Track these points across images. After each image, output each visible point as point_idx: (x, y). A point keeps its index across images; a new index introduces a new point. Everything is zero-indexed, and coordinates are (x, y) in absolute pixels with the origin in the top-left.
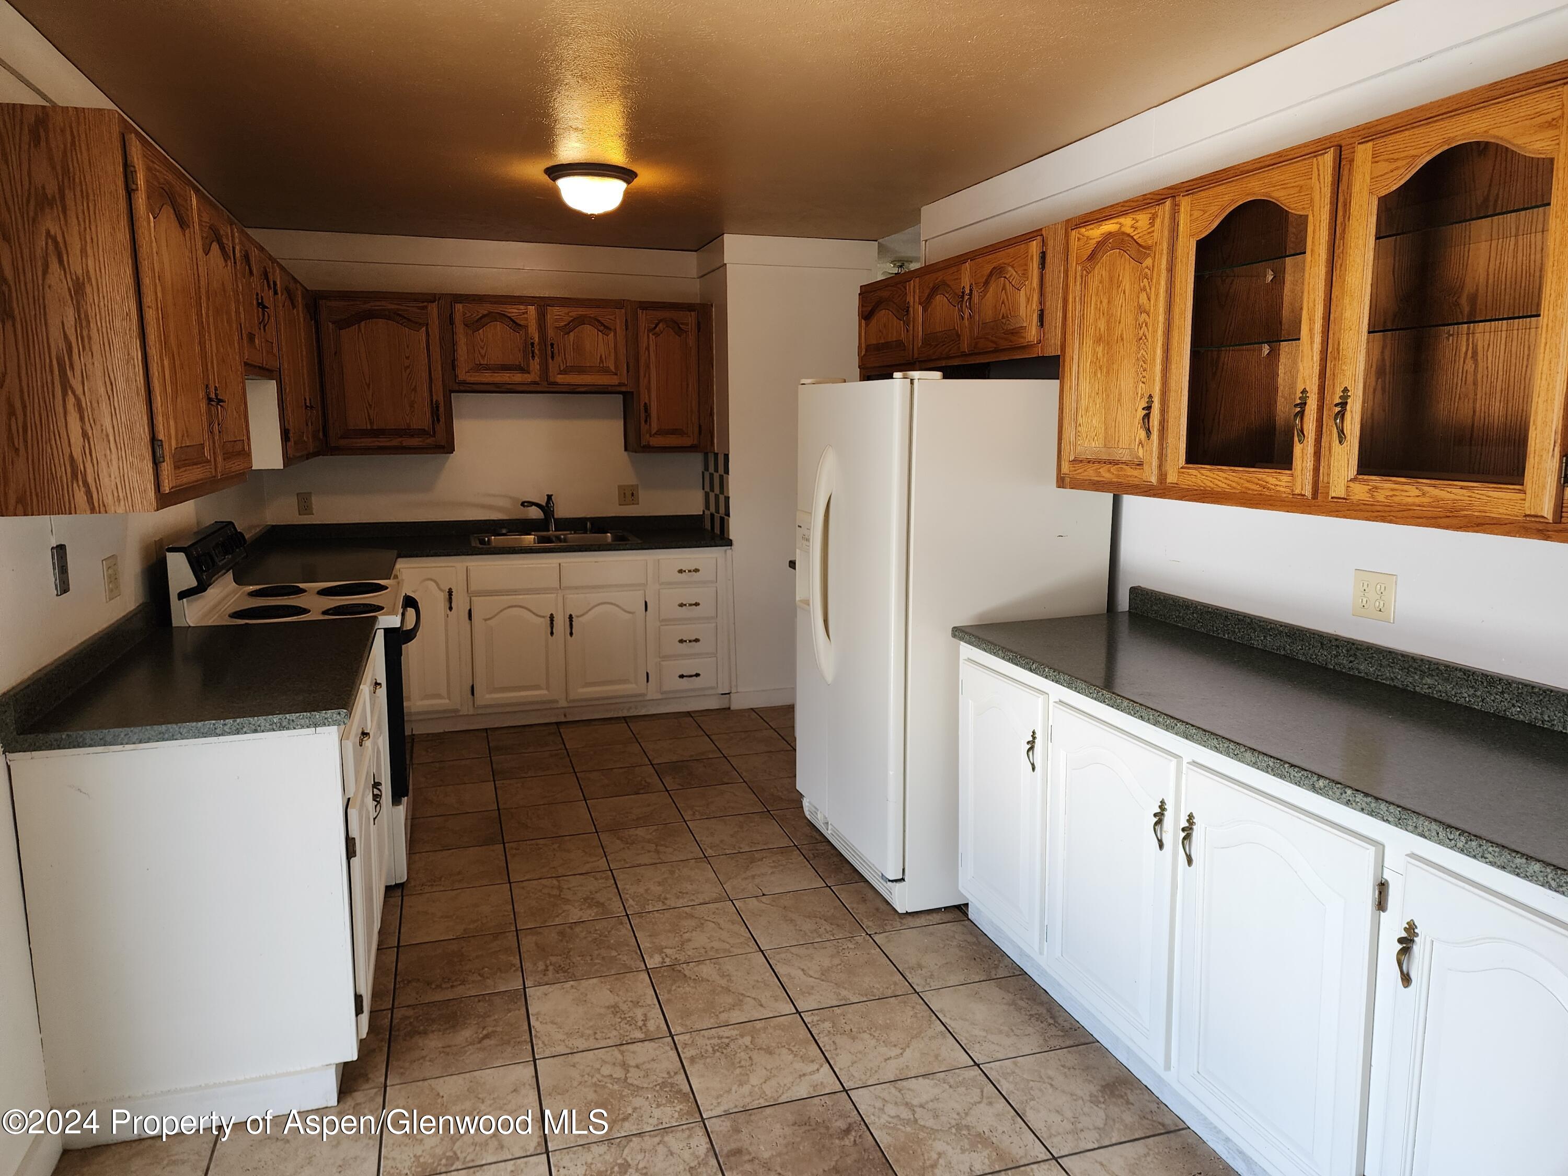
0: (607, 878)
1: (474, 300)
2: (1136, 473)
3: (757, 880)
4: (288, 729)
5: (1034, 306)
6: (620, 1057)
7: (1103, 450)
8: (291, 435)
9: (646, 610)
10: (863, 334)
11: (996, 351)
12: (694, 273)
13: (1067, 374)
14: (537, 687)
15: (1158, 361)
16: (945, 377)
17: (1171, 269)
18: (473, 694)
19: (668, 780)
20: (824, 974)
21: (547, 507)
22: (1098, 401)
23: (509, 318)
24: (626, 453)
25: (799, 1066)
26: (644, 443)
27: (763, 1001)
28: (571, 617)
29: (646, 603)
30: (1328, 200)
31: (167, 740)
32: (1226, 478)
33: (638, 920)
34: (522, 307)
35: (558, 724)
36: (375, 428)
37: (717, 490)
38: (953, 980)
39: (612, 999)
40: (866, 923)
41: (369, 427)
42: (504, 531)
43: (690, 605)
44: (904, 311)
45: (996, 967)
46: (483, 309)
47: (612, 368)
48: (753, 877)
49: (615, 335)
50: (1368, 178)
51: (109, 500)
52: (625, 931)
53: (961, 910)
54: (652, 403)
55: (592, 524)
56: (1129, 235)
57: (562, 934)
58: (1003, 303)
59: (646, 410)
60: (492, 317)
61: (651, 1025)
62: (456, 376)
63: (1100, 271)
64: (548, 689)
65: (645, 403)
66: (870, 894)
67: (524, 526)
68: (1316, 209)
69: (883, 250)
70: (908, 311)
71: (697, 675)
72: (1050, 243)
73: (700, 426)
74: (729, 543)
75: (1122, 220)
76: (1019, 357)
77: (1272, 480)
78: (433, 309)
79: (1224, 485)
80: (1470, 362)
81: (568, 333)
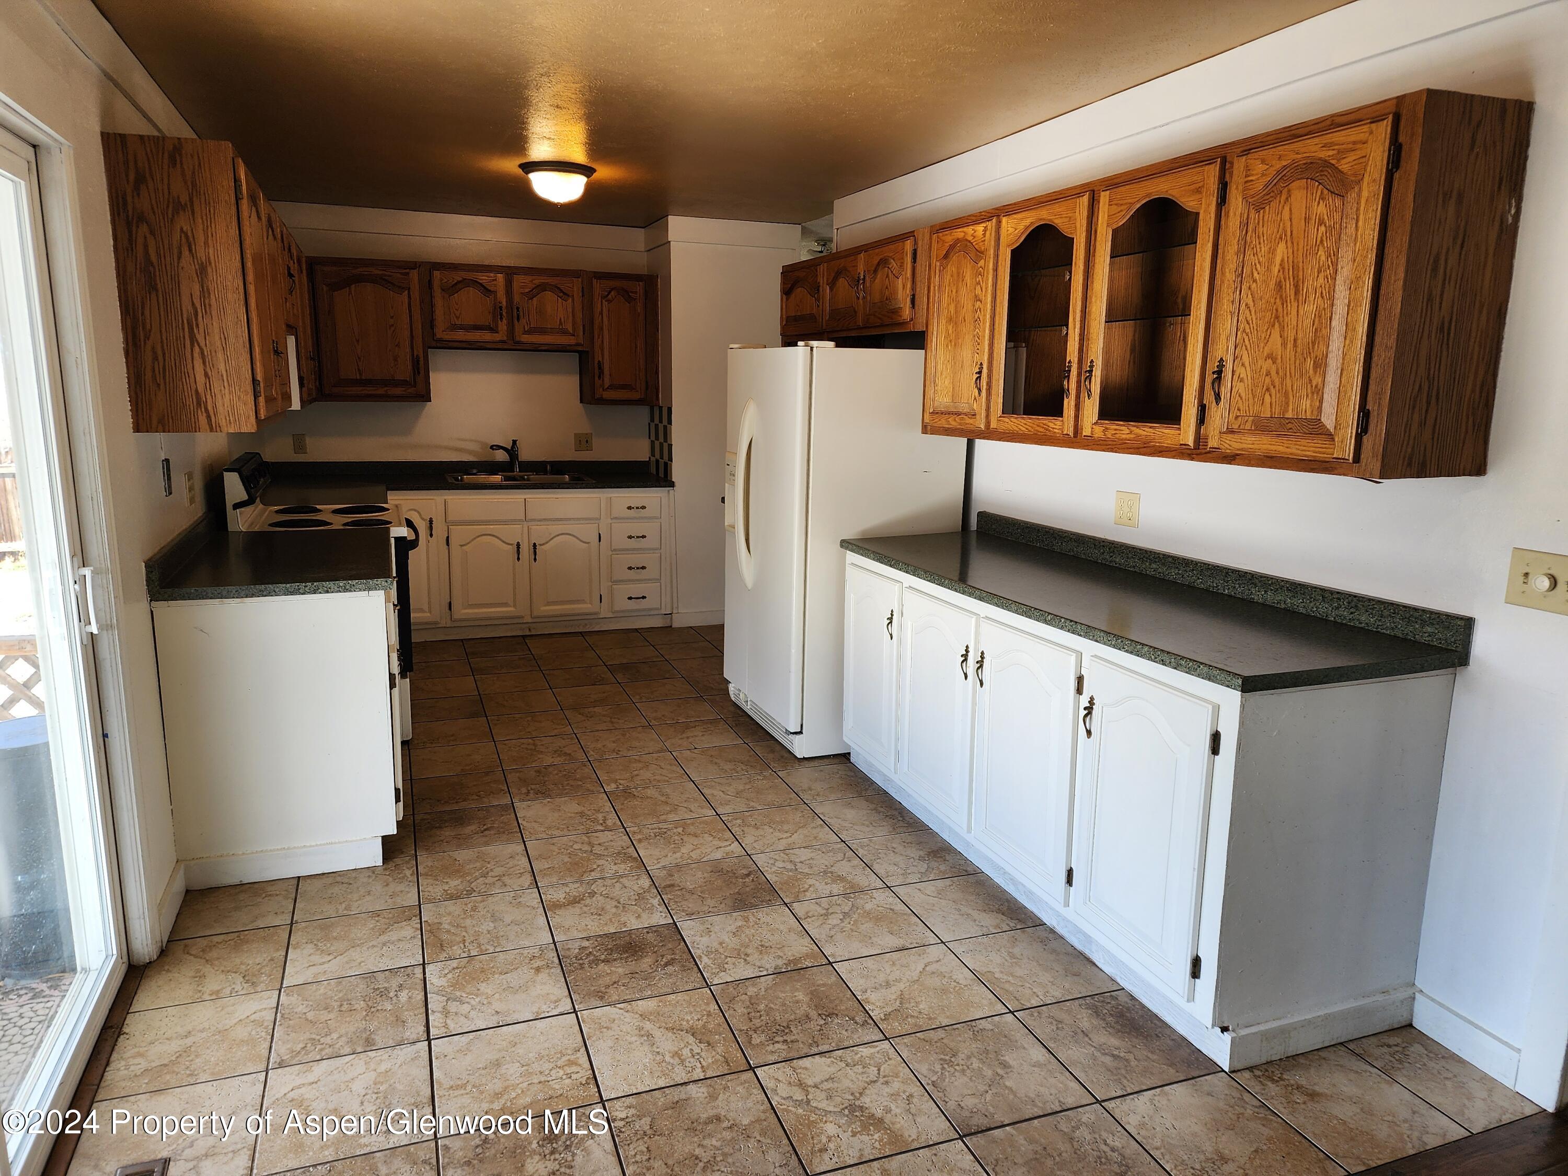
0: (572, 739)
1: (450, 268)
2: (971, 421)
3: (690, 740)
4: (350, 591)
5: (908, 292)
6: (586, 839)
7: (952, 404)
8: (305, 382)
9: (600, 541)
10: (784, 307)
11: (882, 326)
12: (641, 247)
13: (929, 346)
14: (505, 605)
15: (987, 337)
16: (837, 346)
17: (996, 270)
18: (450, 609)
19: (620, 678)
20: (738, 794)
21: (512, 451)
22: (949, 367)
23: (481, 284)
24: (581, 405)
25: (717, 843)
26: (597, 396)
27: (692, 809)
28: (535, 545)
29: (600, 534)
30: (1084, 229)
31: (266, 596)
32: (1025, 424)
33: (597, 764)
34: (492, 275)
35: (524, 637)
36: (363, 378)
37: (661, 439)
38: (833, 797)
39: (580, 809)
40: (772, 765)
41: (358, 378)
42: (475, 471)
43: (638, 537)
44: (815, 289)
45: (866, 790)
46: (458, 276)
47: (571, 330)
48: (688, 738)
49: (573, 300)
50: (1106, 216)
51: (223, 423)
52: (587, 770)
53: (846, 757)
54: (605, 361)
55: (552, 467)
56: (970, 242)
57: (539, 772)
58: (887, 288)
59: (600, 368)
60: (466, 283)
61: (609, 823)
62: (434, 334)
63: (951, 268)
64: (515, 606)
65: (599, 361)
66: (778, 748)
67: (491, 467)
68: (1078, 234)
69: (805, 232)
70: (818, 290)
71: (644, 597)
72: (920, 243)
73: (647, 382)
74: (672, 485)
75: (965, 229)
76: (896, 331)
77: (1051, 425)
78: (414, 274)
79: (1024, 429)
80: (1181, 343)
81: (532, 299)
